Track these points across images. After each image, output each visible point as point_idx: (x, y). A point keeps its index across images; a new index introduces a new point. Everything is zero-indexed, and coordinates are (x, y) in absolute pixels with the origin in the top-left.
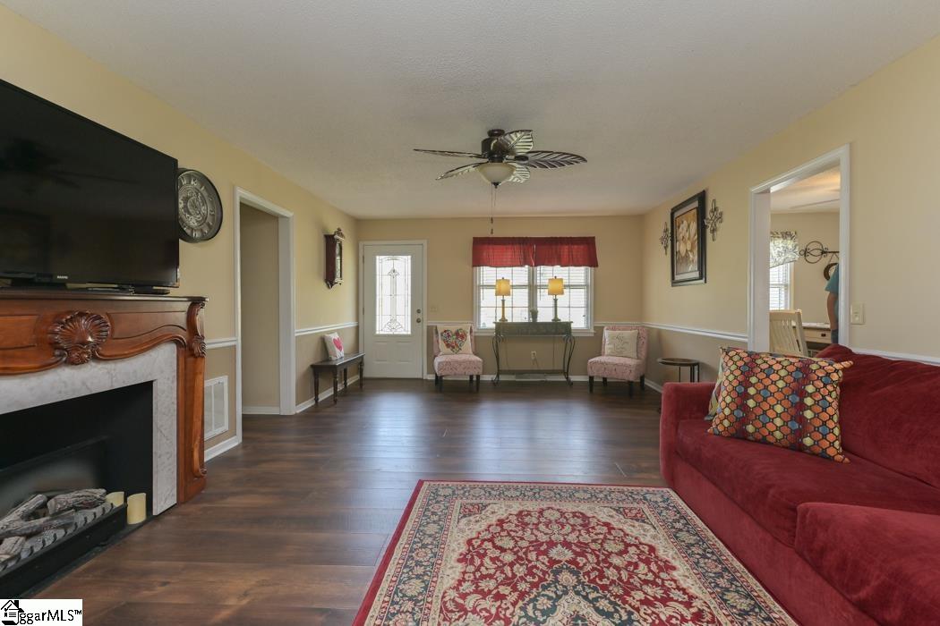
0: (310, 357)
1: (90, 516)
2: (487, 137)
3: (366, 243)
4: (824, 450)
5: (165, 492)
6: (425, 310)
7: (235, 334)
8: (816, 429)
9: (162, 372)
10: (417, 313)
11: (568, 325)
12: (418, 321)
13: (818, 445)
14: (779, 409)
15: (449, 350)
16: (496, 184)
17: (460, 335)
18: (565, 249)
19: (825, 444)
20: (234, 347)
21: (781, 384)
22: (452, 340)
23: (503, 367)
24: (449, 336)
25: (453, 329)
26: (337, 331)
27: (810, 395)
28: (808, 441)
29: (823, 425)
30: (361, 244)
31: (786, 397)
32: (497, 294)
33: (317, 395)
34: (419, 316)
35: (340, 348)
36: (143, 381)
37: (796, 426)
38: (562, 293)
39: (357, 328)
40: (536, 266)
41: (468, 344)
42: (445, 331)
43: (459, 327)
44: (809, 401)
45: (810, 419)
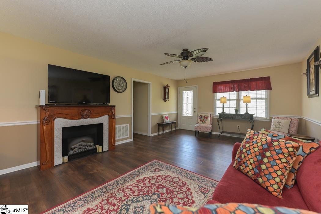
0: (157, 121)
1: (89, 148)
2: (182, 52)
3: (180, 87)
4: (267, 187)
5: (106, 147)
6: (197, 109)
7: (131, 114)
8: (265, 175)
9: (105, 121)
10: (194, 109)
11: (252, 116)
12: (195, 112)
13: (264, 183)
14: (252, 161)
15: (201, 122)
16: (186, 67)
17: (206, 117)
18: (253, 83)
19: (268, 184)
20: (131, 117)
21: (256, 149)
22: (202, 119)
23: (224, 130)
24: (201, 117)
25: (203, 115)
26: (168, 114)
27: (267, 157)
28: (260, 180)
29: (269, 174)
30: (178, 88)
31: (256, 156)
32: (221, 103)
33: (159, 132)
34: (195, 110)
35: (167, 119)
36: (100, 123)
37: (257, 171)
38: (250, 102)
39: (177, 114)
40: (238, 91)
41: (208, 121)
42: (200, 116)
43: (206, 114)
44: (266, 160)
45: (264, 170)
